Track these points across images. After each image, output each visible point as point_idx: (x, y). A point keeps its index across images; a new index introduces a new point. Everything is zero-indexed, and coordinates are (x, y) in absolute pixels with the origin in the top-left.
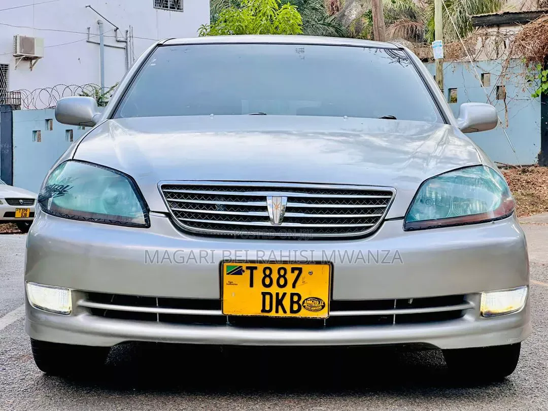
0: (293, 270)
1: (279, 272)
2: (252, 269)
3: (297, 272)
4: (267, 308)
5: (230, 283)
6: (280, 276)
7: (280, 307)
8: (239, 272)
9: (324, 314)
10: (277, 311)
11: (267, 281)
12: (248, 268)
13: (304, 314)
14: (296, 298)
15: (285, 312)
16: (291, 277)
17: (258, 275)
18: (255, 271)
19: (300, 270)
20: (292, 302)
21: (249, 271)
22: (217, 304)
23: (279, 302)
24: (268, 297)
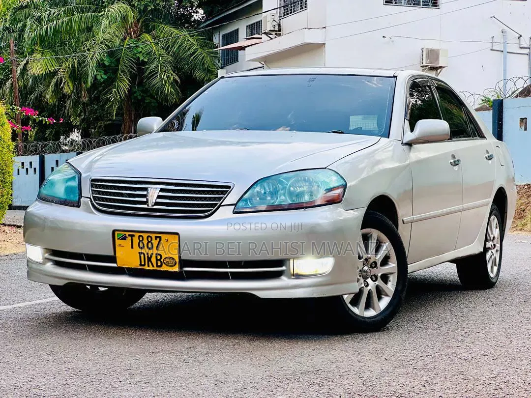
0: (156, 237)
1: (148, 239)
2: (132, 236)
3: (158, 239)
4: (143, 263)
5: (120, 245)
6: (149, 242)
7: (150, 263)
8: (124, 238)
9: (176, 269)
10: (148, 266)
11: (141, 245)
12: (129, 235)
13: (165, 268)
14: (159, 257)
15: (153, 266)
16: (155, 242)
17: (136, 240)
18: (133, 238)
19: (160, 238)
20: (157, 260)
21: (130, 238)
22: (113, 259)
23: (149, 259)
24: (142, 255)
